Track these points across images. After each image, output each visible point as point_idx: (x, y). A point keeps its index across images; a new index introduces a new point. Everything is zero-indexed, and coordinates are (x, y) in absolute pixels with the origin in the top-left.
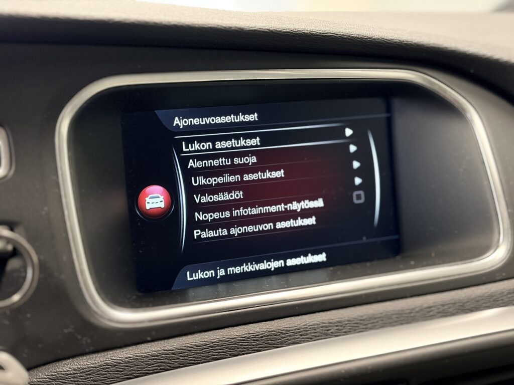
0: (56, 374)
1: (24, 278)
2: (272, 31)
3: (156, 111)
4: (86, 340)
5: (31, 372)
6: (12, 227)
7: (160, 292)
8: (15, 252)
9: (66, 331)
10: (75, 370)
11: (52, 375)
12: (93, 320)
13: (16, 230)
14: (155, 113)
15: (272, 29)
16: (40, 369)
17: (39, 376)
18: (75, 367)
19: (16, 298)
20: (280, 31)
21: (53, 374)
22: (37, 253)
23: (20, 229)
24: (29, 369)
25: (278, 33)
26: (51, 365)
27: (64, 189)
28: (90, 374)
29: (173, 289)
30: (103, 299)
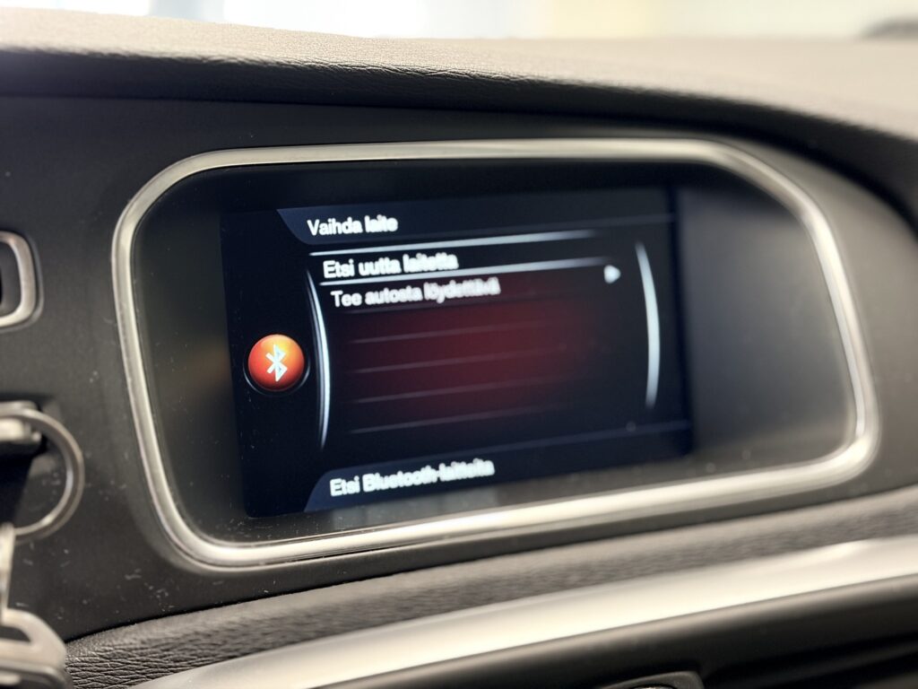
0: (112, 649)
1: (62, 488)
2: (474, 77)
3: (278, 210)
4: (162, 592)
5: (71, 645)
6: (39, 402)
7: (285, 515)
8: (46, 445)
9: (128, 578)
10: (143, 642)
11: (106, 651)
12: (173, 560)
13: (45, 409)
14: (277, 213)
15: (474, 73)
16: (85, 640)
17: (84, 653)
18: (144, 638)
19: (48, 520)
20: (488, 77)
21: (107, 648)
22: (81, 446)
23: (53, 407)
24: (67, 641)
25: (484, 81)
26: (104, 634)
27: (126, 341)
28: (168, 650)
29: (306, 510)
30: (188, 525)
